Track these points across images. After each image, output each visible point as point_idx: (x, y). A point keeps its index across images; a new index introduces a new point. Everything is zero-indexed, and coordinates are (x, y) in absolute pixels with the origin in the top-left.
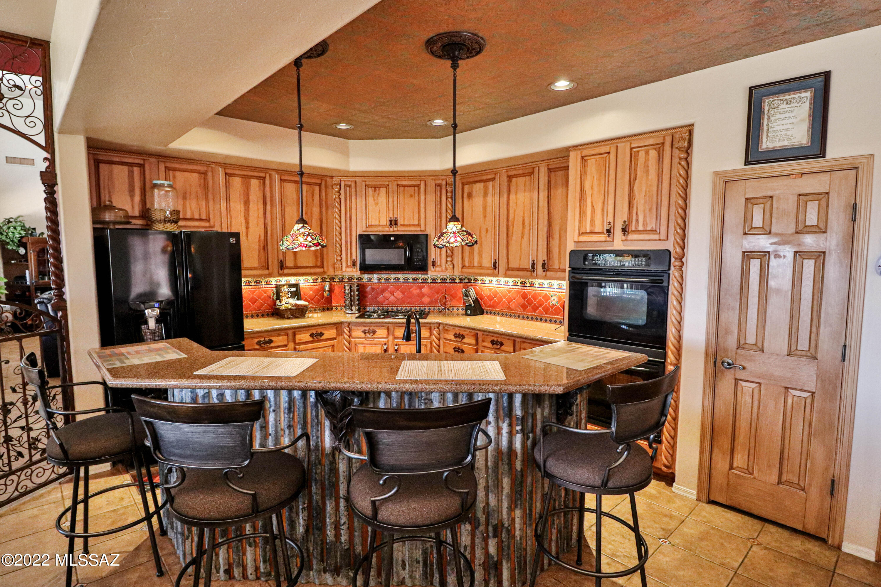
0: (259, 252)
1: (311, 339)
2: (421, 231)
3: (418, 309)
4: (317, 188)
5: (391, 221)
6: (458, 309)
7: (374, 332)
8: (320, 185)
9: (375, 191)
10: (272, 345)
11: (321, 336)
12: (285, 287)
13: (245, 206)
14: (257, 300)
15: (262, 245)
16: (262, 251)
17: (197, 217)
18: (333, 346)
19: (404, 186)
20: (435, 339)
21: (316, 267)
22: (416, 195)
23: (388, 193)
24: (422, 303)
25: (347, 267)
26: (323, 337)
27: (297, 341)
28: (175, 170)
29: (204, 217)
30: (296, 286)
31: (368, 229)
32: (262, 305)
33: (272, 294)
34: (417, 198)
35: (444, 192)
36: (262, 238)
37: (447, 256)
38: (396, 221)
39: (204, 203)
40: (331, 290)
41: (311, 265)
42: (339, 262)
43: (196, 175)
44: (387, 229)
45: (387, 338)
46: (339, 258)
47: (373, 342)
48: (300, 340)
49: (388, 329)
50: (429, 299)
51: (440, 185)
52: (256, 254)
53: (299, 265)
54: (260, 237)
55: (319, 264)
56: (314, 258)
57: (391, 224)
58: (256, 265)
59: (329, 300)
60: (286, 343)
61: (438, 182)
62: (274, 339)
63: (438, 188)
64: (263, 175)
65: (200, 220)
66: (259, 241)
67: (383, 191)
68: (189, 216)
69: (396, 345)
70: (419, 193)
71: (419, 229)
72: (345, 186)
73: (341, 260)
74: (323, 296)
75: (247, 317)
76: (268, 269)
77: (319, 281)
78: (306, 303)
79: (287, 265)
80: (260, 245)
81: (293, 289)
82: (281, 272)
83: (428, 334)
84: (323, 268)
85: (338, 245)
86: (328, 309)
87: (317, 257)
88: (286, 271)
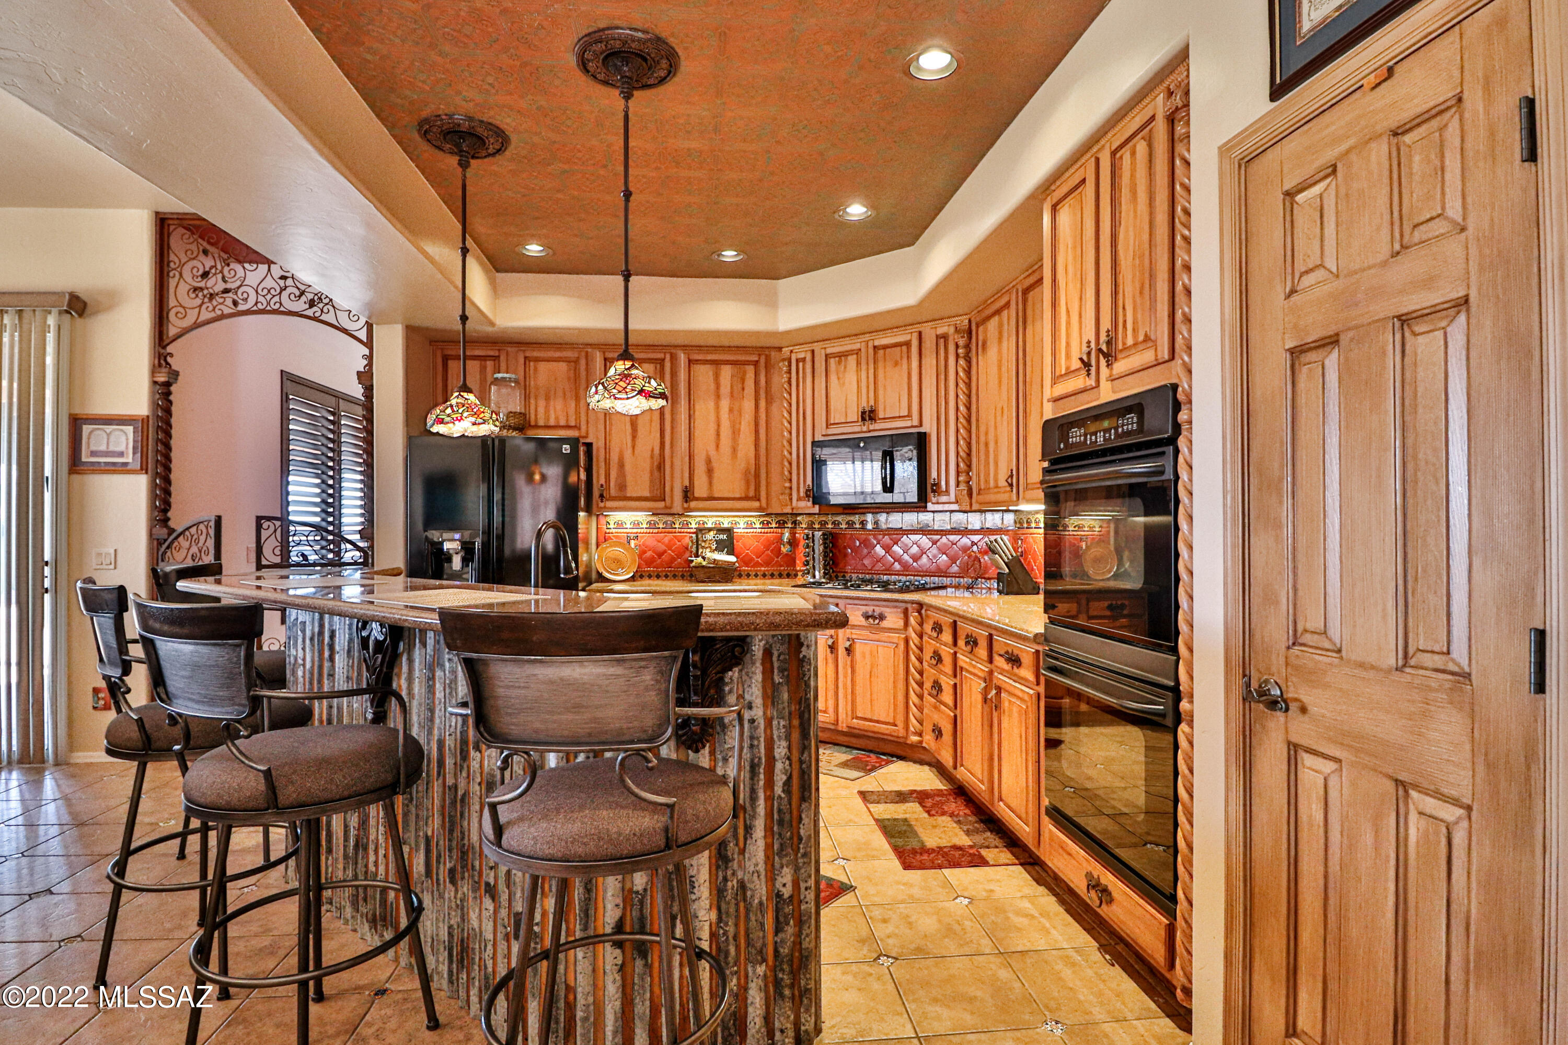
0: (651, 474)
2: (912, 427)
4: (750, 370)
5: (863, 413)
8: (756, 364)
9: (840, 362)
12: (712, 533)
14: (665, 552)
15: (656, 464)
16: (656, 474)
17: (562, 422)
19: (885, 347)
20: (913, 635)
21: (747, 498)
22: (905, 361)
23: (858, 363)
25: (799, 499)
28: (537, 360)
29: (573, 424)
30: (729, 531)
31: (830, 431)
32: (673, 560)
33: (691, 544)
34: (905, 366)
35: (952, 348)
36: (657, 451)
37: (958, 473)
38: (872, 411)
39: (573, 405)
40: (793, 543)
41: (738, 495)
42: (787, 491)
43: (563, 366)
44: (857, 429)
46: (787, 485)
51: (945, 337)
52: (646, 477)
53: (716, 495)
54: (653, 450)
55: (752, 494)
56: (743, 482)
57: (863, 419)
58: (647, 494)
59: (790, 560)
61: (940, 331)
63: (942, 340)
64: (661, 356)
65: (568, 427)
66: (652, 457)
67: (852, 360)
68: (552, 422)
69: (848, 639)
70: (909, 357)
71: (909, 424)
72: (798, 361)
73: (791, 488)
74: (778, 552)
75: (650, 577)
76: (664, 500)
77: (774, 525)
78: (732, 559)
79: (696, 495)
80: (652, 463)
81: (721, 537)
82: (686, 505)
83: (901, 623)
84: (759, 500)
85: (786, 464)
86: (788, 576)
87: (748, 483)
88: (693, 504)
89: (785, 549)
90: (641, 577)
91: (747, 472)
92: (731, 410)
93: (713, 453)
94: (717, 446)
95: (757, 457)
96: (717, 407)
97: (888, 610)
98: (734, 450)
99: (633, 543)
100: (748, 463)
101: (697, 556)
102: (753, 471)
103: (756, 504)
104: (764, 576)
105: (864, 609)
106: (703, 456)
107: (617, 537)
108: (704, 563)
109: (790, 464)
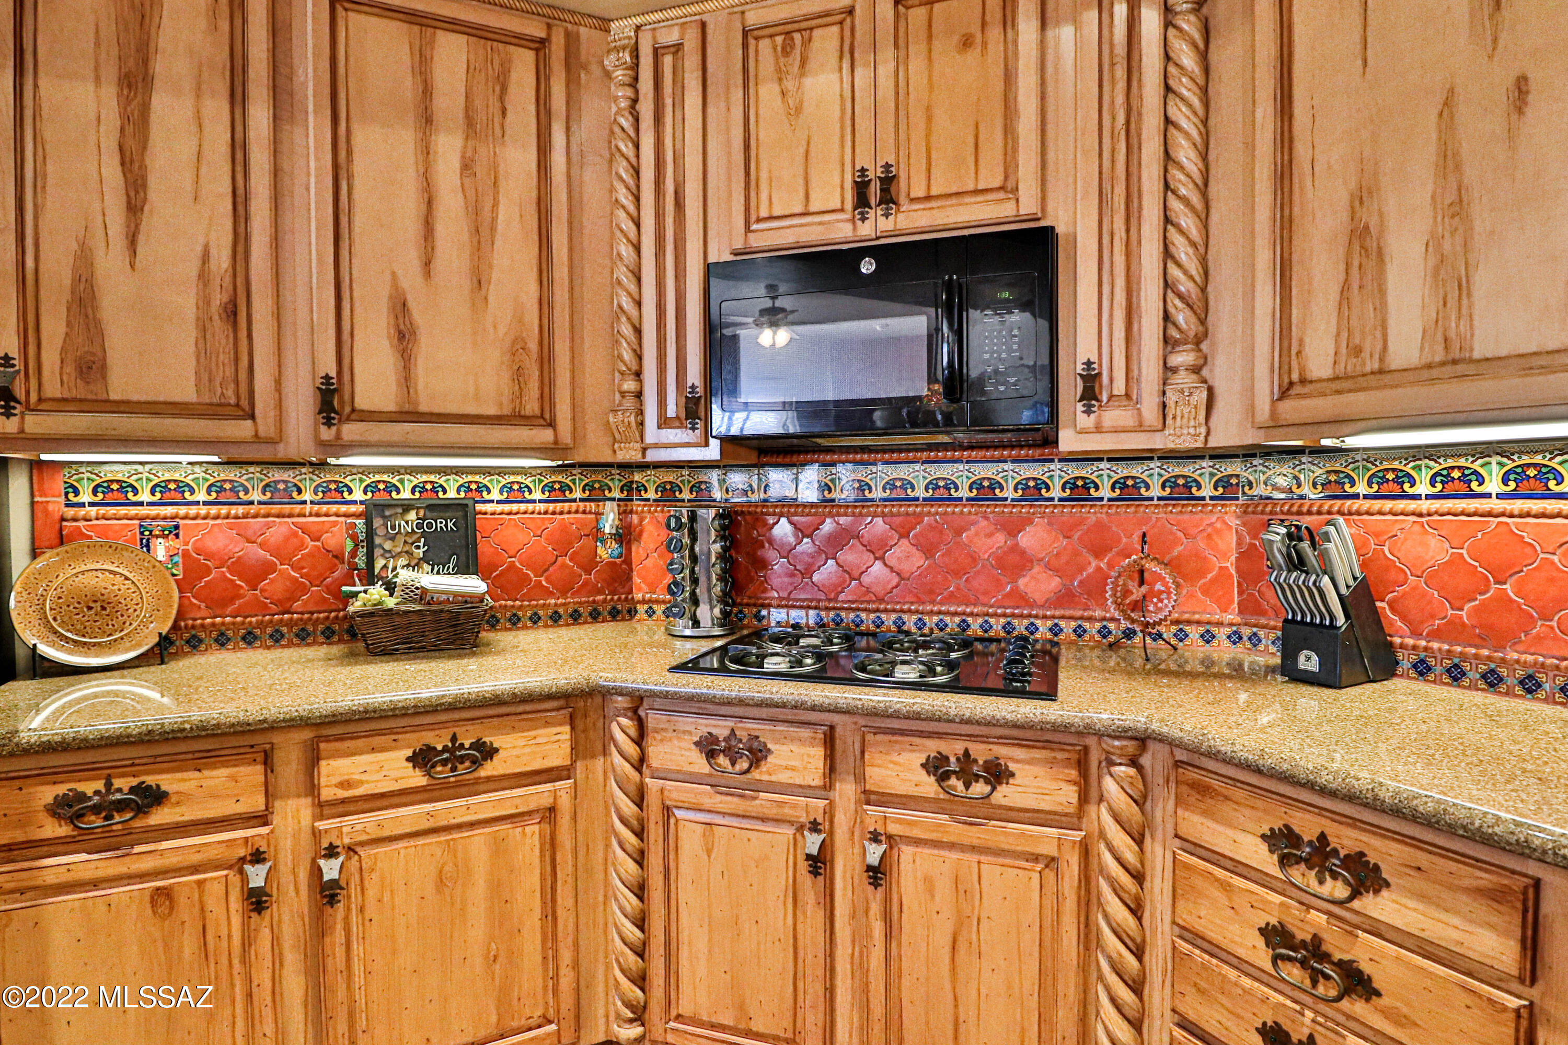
0: (203, 328)
1: (418, 779)
2: (1021, 216)
3: (997, 625)
4: (522, 59)
5: (861, 188)
6: (1208, 637)
7: (758, 755)
8: (539, 48)
9: (786, 49)
10: (160, 816)
11: (476, 763)
12: (412, 515)
13: (124, 102)
14: (271, 568)
15: (218, 299)
16: (219, 326)
18: (550, 813)
21: (516, 418)
22: (993, 35)
23: (847, 49)
24: (1022, 599)
25: (664, 422)
26: (489, 769)
27: (327, 794)
30: (460, 510)
31: (757, 238)
32: (297, 590)
33: (349, 545)
34: (996, 46)
36: (222, 259)
37: (1168, 343)
38: (888, 181)
40: (626, 536)
41: (492, 411)
42: (629, 403)
44: (844, 230)
45: (828, 786)
46: (630, 385)
47: (753, 807)
48: (346, 784)
49: (830, 741)
50: (1054, 583)
52: (185, 339)
53: (423, 408)
54: (206, 257)
55: (531, 407)
56: (506, 376)
57: (862, 201)
58: (193, 393)
59: (618, 576)
60: (255, 802)
62: (167, 782)
66: (203, 277)
67: (826, 39)
69: (875, 838)
70: (1009, 22)
71: (1006, 210)
72: (658, 52)
73: (639, 395)
74: (590, 563)
75: (222, 641)
76: (252, 417)
77: (578, 494)
78: (474, 584)
79: (362, 403)
80: (205, 301)
81: (441, 524)
82: (327, 434)
83: (1068, 795)
84: (552, 424)
85: (627, 330)
86: (615, 615)
87: (518, 375)
88: (351, 431)
89: (606, 552)
90: (194, 644)
91: (517, 347)
92: (467, 166)
93: (412, 279)
94: (427, 264)
95: (545, 304)
96: (426, 151)
97: (1020, 753)
98: (479, 283)
99: (160, 549)
100: (519, 320)
101: (370, 578)
102: (533, 346)
103: (546, 436)
104: (556, 618)
105: (933, 747)
106: (384, 291)
107: (103, 532)
108: (391, 603)
109: (638, 331)
